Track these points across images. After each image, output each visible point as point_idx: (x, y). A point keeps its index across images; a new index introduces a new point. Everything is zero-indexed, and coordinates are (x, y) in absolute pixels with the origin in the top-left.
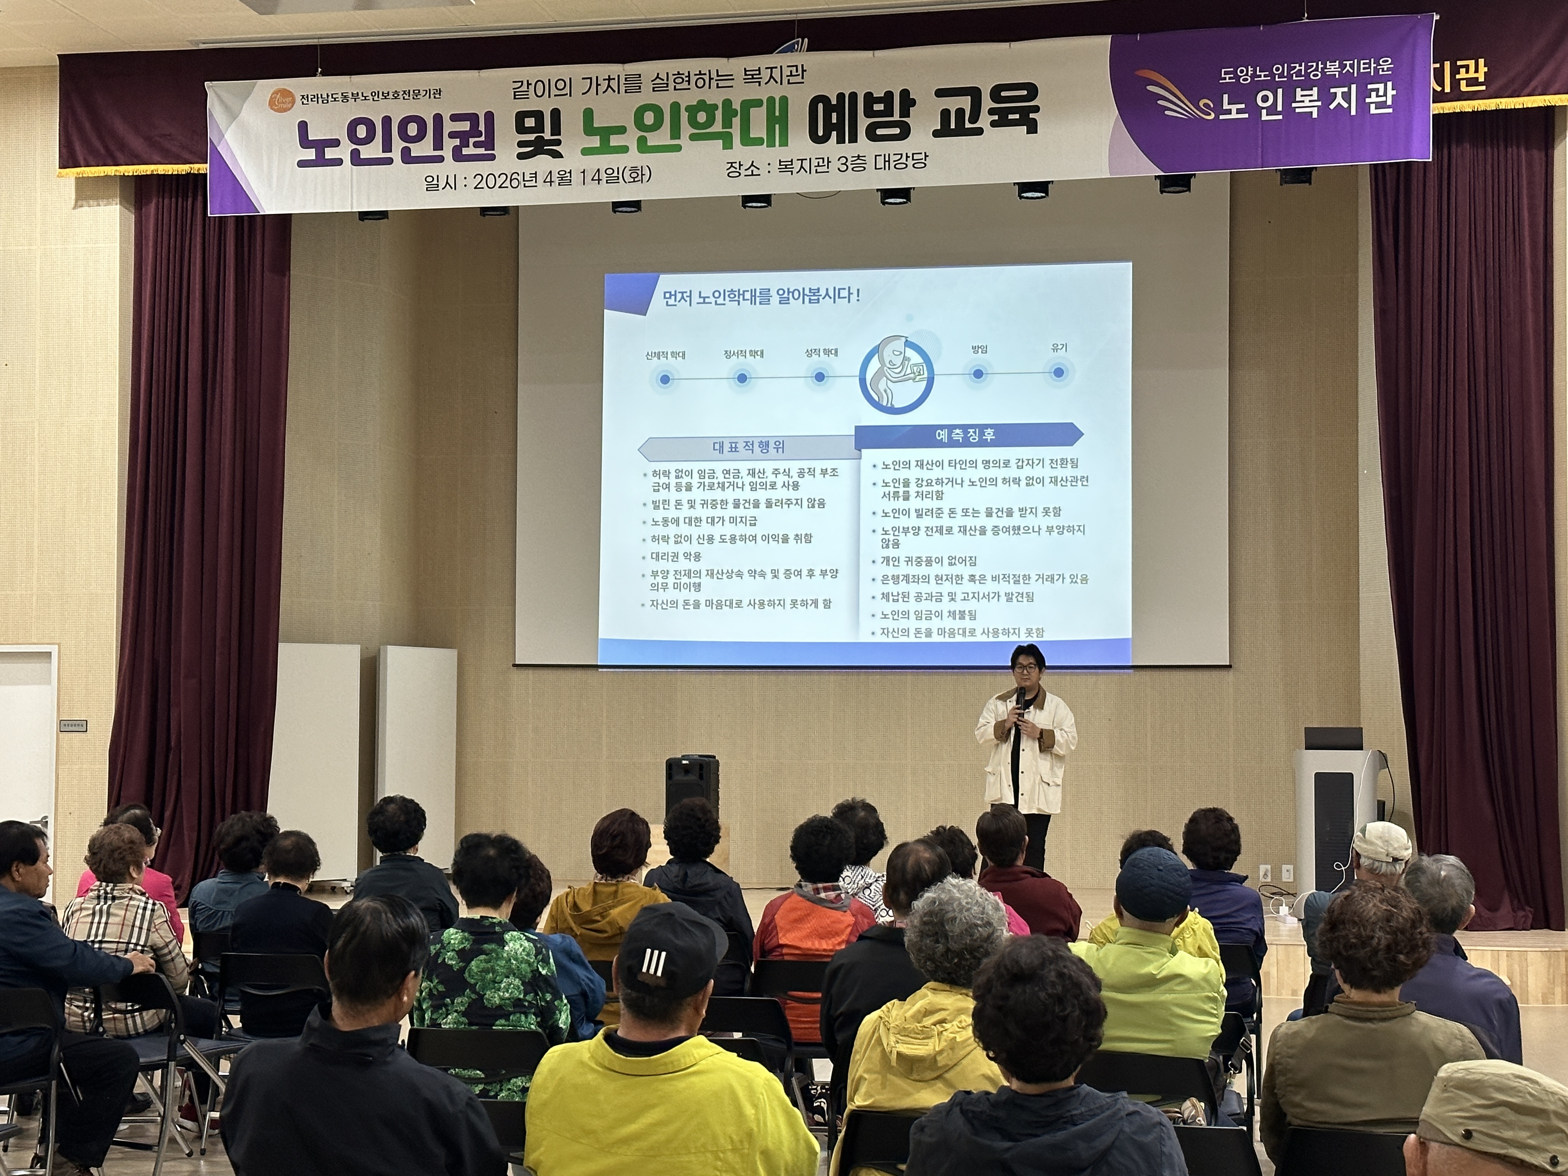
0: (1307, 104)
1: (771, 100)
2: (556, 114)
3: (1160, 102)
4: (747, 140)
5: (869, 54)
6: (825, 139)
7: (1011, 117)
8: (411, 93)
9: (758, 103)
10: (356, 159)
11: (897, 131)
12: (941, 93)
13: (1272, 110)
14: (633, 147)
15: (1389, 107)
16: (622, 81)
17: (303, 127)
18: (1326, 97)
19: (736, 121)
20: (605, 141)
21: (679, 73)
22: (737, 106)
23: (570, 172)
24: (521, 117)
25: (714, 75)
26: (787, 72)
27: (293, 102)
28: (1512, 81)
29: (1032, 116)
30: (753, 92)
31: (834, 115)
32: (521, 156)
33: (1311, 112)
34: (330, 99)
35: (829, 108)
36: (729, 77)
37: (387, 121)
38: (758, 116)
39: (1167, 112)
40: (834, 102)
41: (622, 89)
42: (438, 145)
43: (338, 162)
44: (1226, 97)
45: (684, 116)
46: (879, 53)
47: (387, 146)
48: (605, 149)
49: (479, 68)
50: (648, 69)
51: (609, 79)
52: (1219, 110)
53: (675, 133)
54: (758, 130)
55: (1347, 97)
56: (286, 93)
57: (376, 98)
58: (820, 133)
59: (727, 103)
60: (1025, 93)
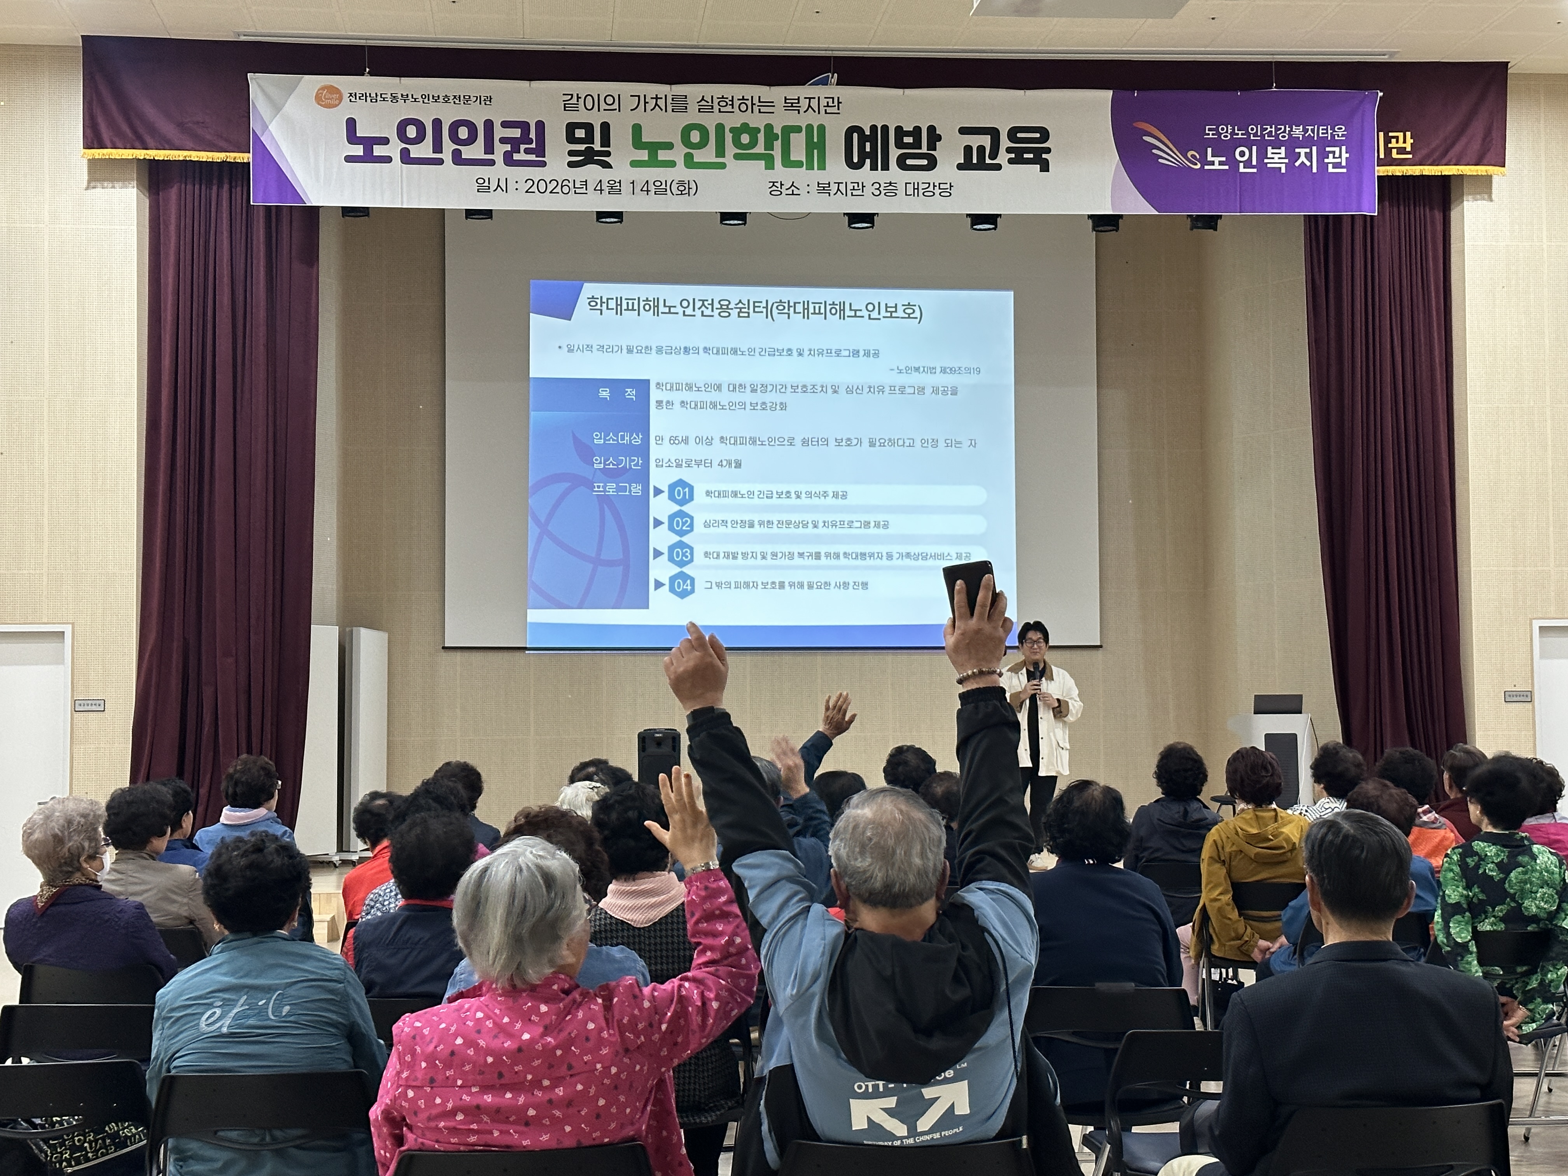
0: (1276, 160)
1: (810, 127)
2: (605, 128)
3: (1154, 151)
4: (787, 162)
5: (900, 92)
6: (859, 166)
7: (1026, 156)
8: (462, 98)
9: (798, 129)
10: (406, 158)
11: (925, 162)
12: (964, 131)
13: (1248, 164)
14: (680, 162)
15: (1343, 167)
16: (669, 100)
17: (351, 124)
18: (1292, 156)
19: (778, 144)
20: (653, 155)
21: (723, 97)
22: (778, 130)
23: (620, 182)
24: (571, 128)
25: (756, 101)
26: (823, 102)
27: (341, 99)
28: (1433, 152)
29: (1044, 156)
30: (792, 118)
31: (868, 145)
32: (571, 165)
33: (1280, 168)
34: (379, 98)
35: (863, 139)
36: (771, 104)
37: (437, 123)
38: (798, 142)
39: (1160, 160)
40: (868, 133)
41: (670, 108)
42: (489, 148)
43: (388, 160)
44: (1209, 150)
45: (729, 137)
46: (908, 92)
47: (438, 147)
48: (654, 162)
49: (530, 79)
50: (694, 91)
51: (657, 98)
52: (1204, 161)
53: (720, 151)
54: (798, 153)
55: (1309, 156)
56: (333, 90)
57: (426, 100)
58: (855, 160)
59: (769, 127)
60: (1038, 135)
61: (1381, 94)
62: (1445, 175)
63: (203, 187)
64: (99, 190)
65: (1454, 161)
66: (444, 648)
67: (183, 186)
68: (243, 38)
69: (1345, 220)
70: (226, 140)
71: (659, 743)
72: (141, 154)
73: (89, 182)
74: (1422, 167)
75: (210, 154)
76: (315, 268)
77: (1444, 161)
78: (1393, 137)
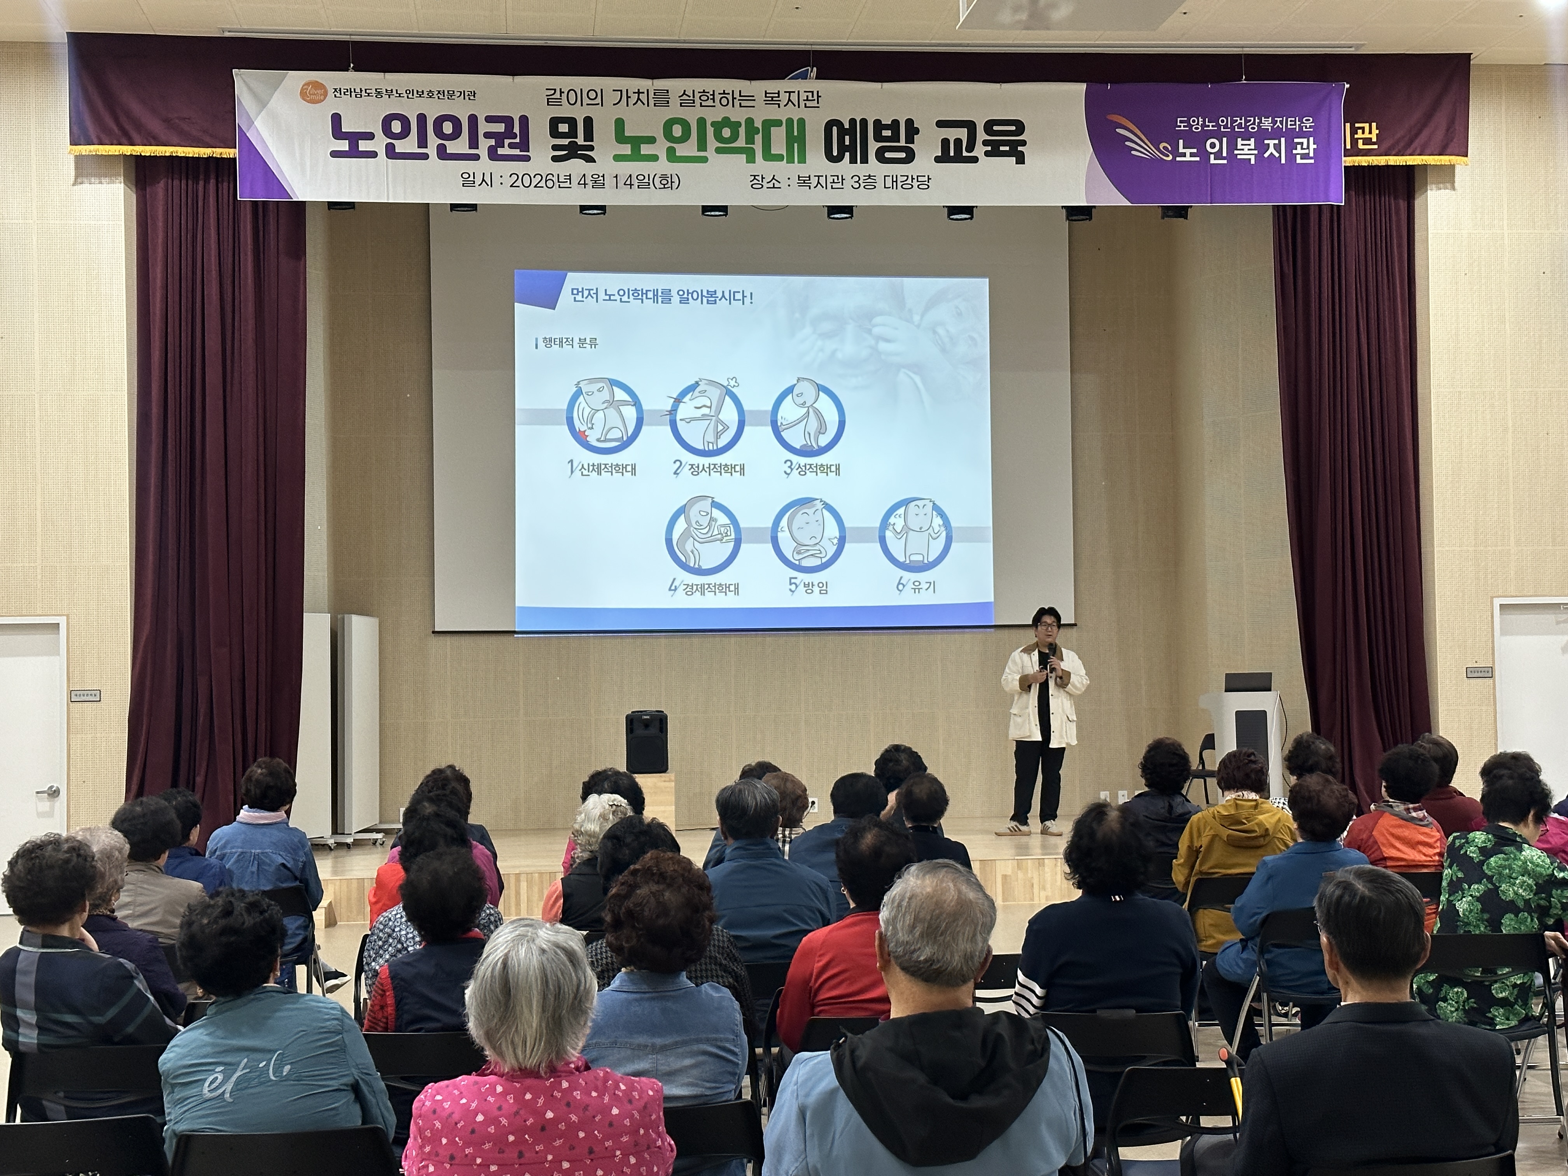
0: (1246, 152)
1: (790, 121)
2: (588, 122)
3: (1127, 143)
4: (769, 156)
5: (878, 85)
6: (838, 159)
7: (1002, 148)
8: (446, 93)
9: (778, 123)
10: (391, 152)
11: (903, 155)
12: (941, 124)
13: (1218, 155)
14: (663, 156)
15: (1311, 158)
16: (651, 95)
17: (336, 119)
18: (1261, 147)
19: (758, 138)
20: (636, 149)
21: (704, 92)
22: (758, 124)
23: (603, 176)
24: (555, 122)
25: (737, 95)
26: (803, 96)
27: (325, 94)
28: (1397, 142)
29: (1020, 148)
30: (773, 112)
31: (847, 138)
32: (555, 159)
33: (1250, 159)
34: (363, 93)
35: (842, 132)
36: (751, 98)
37: (422, 118)
38: (779, 135)
39: (1133, 152)
40: (847, 126)
41: (652, 102)
42: (474, 143)
43: (373, 155)
44: (1181, 142)
45: (710, 131)
46: (887, 86)
47: (423, 142)
48: (636, 157)
49: (514, 74)
50: (676, 86)
51: (639, 93)
52: (1176, 153)
53: (702, 145)
54: (779, 147)
55: (1277, 147)
56: (317, 85)
57: (410, 96)
58: (835, 153)
59: (750, 121)
60: (1013, 128)
61: (1347, 86)
62: (1409, 165)
63: (190, 182)
64: (86, 186)
65: (1418, 151)
66: (434, 632)
67: (170, 181)
68: (227, 34)
69: (1312, 209)
70: (211, 136)
71: (647, 724)
72: (128, 150)
73: (76, 177)
74: (1387, 158)
75: (196, 150)
76: (302, 263)
77: (1409, 151)
78: (1359, 128)
